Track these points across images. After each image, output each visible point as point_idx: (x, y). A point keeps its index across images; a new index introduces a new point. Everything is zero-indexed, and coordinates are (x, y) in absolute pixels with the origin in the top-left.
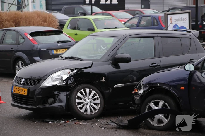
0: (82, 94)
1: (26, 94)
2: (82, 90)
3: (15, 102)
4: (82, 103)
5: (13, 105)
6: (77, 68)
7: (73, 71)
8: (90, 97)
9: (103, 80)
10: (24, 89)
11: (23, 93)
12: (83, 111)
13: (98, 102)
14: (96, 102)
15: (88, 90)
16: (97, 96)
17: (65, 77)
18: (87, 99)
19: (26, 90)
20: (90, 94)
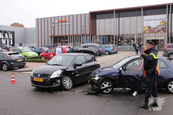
0: (65, 80)
1: (42, 81)
2: (65, 78)
3: (34, 84)
4: (66, 84)
5: (32, 86)
6: (63, 69)
7: (62, 70)
8: (68, 81)
9: (73, 74)
10: (41, 79)
11: (41, 81)
12: (66, 87)
13: (71, 83)
14: (70, 83)
15: (67, 78)
16: (70, 80)
17: (60, 73)
18: (67, 82)
19: (42, 80)
20: (68, 80)
